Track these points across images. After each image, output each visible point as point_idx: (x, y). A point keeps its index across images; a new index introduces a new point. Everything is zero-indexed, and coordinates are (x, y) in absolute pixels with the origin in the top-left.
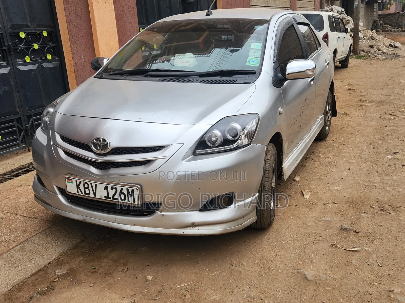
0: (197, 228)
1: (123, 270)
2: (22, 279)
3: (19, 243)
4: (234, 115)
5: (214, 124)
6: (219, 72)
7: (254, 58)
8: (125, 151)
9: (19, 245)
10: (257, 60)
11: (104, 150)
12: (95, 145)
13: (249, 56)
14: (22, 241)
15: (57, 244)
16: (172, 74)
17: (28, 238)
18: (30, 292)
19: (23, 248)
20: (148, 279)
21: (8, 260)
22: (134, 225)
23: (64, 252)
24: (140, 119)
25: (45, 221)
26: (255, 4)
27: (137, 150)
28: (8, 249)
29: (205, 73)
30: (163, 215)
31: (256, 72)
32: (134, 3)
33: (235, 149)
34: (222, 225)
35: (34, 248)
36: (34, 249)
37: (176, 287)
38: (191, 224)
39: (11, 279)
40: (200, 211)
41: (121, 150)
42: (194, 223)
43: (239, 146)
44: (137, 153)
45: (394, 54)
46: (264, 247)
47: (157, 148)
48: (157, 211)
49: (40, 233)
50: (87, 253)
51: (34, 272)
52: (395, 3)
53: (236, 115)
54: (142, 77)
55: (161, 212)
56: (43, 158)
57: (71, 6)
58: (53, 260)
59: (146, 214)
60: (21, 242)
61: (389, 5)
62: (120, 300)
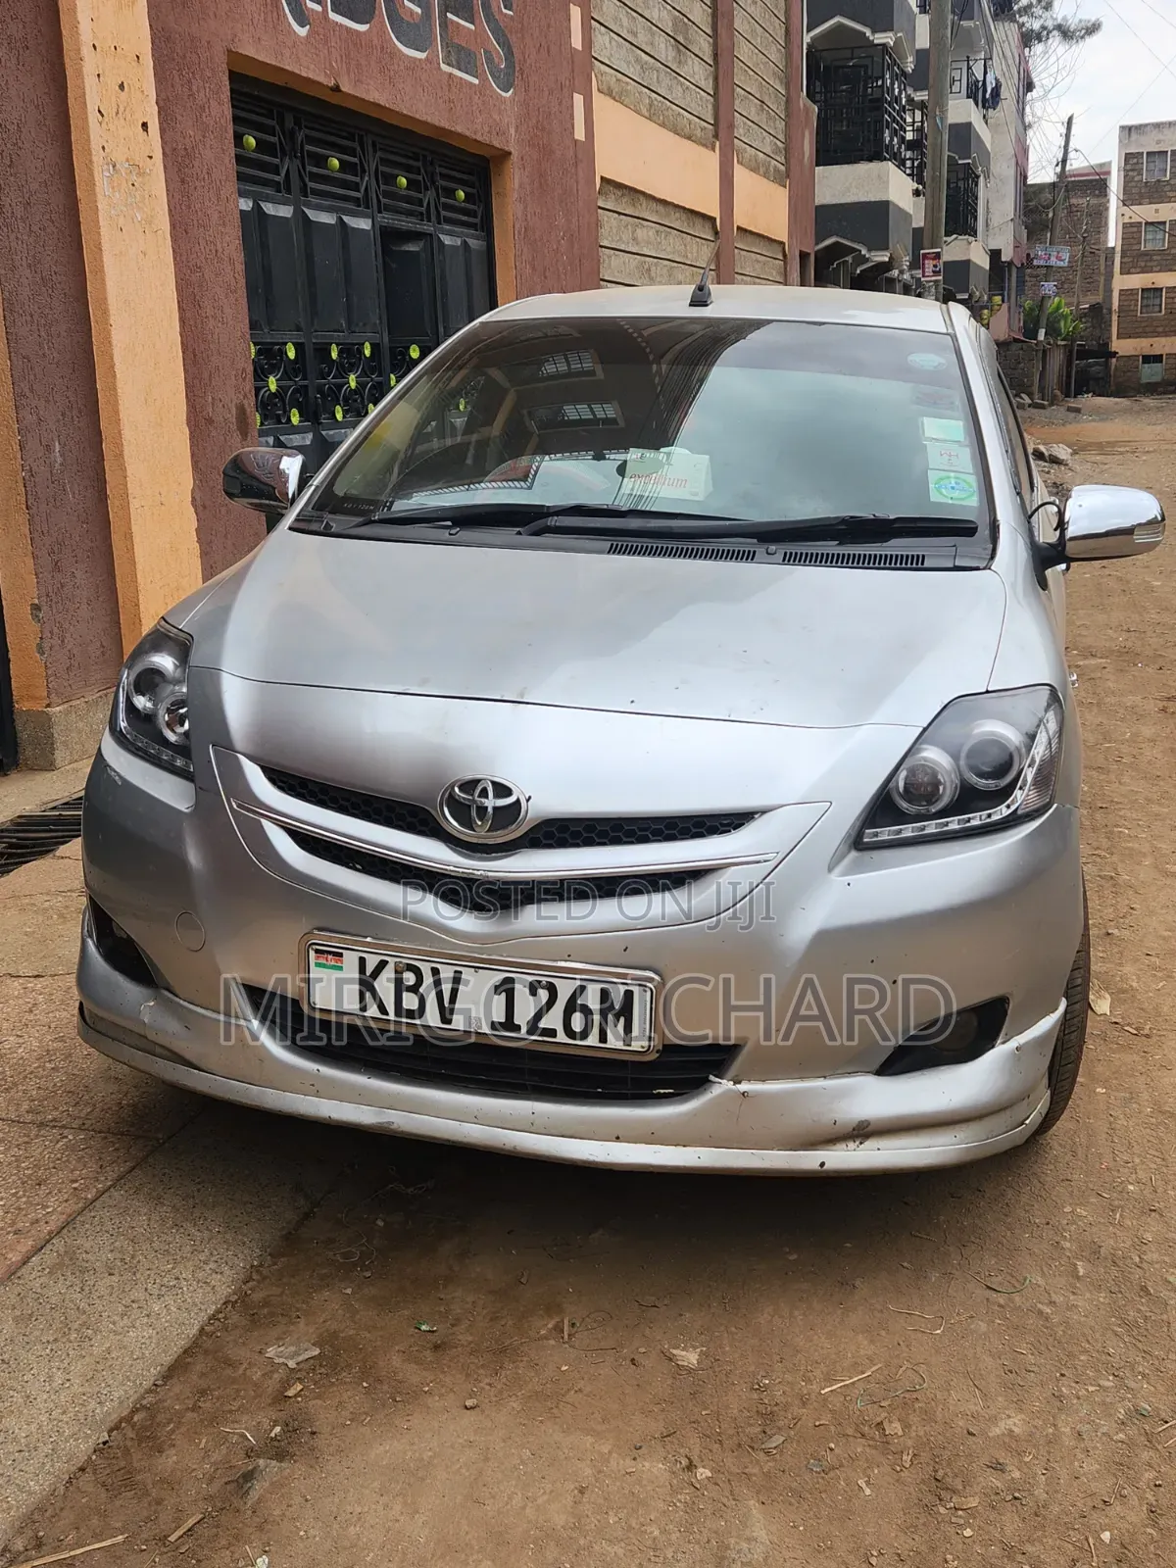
0: (870, 1143)
1: (559, 1329)
2: (131, 1392)
3: (42, 1235)
4: (984, 690)
5: (925, 726)
6: (838, 524)
7: (952, 474)
8: (593, 832)
9: (49, 1246)
10: (965, 481)
11: (504, 827)
12: (461, 811)
13: (931, 467)
14: (52, 1226)
15: (206, 1234)
16: (653, 525)
17: (68, 1211)
18: (207, 1452)
19: (71, 1254)
20: (686, 1364)
21: (31, 1315)
22: (618, 1138)
23: (252, 1266)
24: (632, 702)
25: (106, 1138)
26: (614, 277)
27: (641, 830)
28: (9, 1266)
29: (785, 527)
30: (743, 1094)
31: (977, 528)
32: (237, 242)
33: (1009, 822)
34: (964, 1126)
35: (120, 1256)
36: (122, 1260)
37: (823, 1392)
38: (854, 1129)
39: (85, 1398)
40: (879, 1075)
41: (572, 829)
42: (865, 1125)
43: (1020, 812)
44: (643, 840)
45: (1054, 483)
46: (1068, 1209)
47: (725, 822)
48: (717, 1080)
49: (112, 1190)
50: (355, 1265)
51: (168, 1359)
52: (1005, 306)
53: (990, 689)
54: (519, 533)
55: (735, 1083)
56: (184, 863)
57: (19, 236)
58: (222, 1302)
59: (667, 1091)
60: (50, 1232)
61: (986, 311)
62: (629, 1462)
